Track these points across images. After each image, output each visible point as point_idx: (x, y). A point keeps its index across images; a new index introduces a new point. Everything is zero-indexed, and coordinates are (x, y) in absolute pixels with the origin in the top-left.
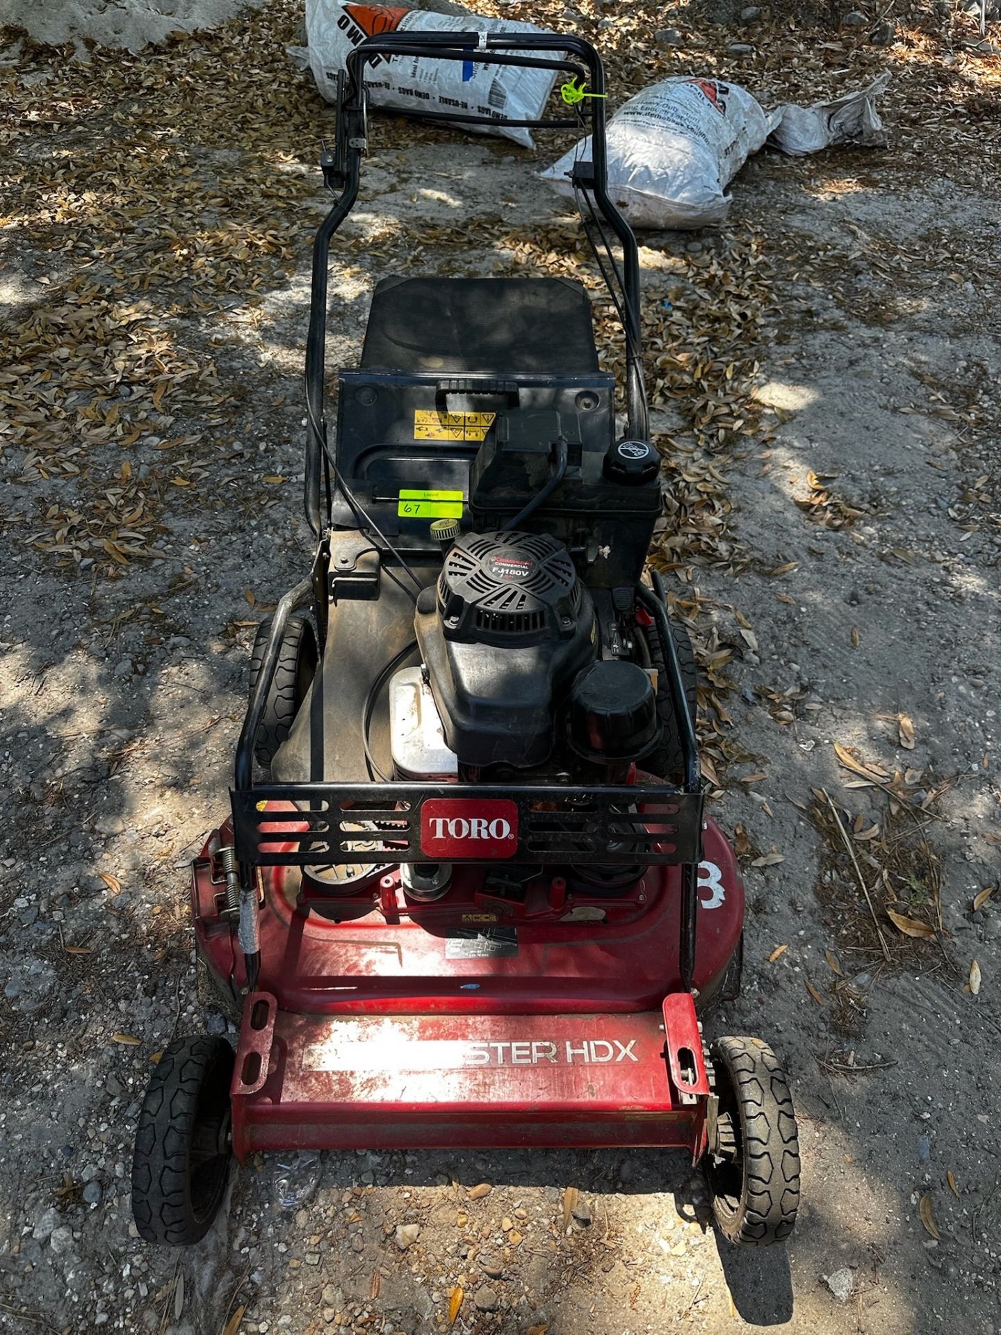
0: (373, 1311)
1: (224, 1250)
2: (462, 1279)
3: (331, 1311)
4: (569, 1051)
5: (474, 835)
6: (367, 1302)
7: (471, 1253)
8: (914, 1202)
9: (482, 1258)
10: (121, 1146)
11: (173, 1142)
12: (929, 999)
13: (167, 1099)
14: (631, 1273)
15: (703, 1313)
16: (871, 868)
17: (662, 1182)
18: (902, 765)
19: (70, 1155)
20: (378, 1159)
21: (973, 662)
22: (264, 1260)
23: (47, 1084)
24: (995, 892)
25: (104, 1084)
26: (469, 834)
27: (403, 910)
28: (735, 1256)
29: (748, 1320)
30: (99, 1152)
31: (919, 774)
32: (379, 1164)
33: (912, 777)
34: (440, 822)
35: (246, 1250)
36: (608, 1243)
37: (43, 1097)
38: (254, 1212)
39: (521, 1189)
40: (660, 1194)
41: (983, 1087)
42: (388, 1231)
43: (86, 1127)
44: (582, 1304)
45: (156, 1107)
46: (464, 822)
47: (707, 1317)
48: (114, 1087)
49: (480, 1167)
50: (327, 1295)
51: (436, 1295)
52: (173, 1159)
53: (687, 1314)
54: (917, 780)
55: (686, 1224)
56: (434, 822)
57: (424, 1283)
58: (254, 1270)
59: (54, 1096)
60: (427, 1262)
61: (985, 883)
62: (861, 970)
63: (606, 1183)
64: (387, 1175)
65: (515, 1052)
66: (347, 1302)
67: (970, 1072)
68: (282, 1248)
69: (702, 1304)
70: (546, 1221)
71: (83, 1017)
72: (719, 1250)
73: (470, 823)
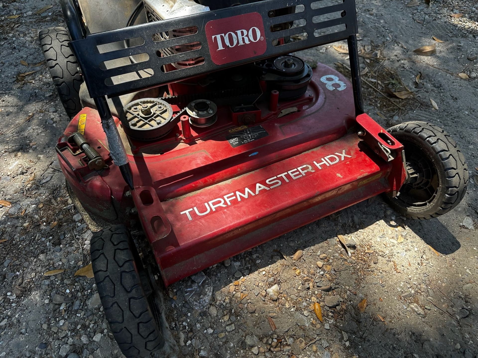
0: (278, 336)
1: (177, 348)
2: (314, 299)
3: (256, 348)
4: (318, 165)
5: (241, 43)
6: (272, 335)
7: (311, 285)
8: (473, 182)
9: (318, 284)
10: (79, 326)
11: (128, 281)
12: (424, 117)
13: (110, 258)
14: (387, 259)
15: (427, 260)
16: (373, 82)
17: (375, 217)
18: (362, 46)
19: (46, 347)
20: (238, 264)
21: (365, 8)
22: (202, 342)
23: (10, 317)
24: (421, 76)
25: (51, 301)
26: (238, 42)
27: (197, 137)
28: (423, 232)
29: (446, 254)
30: (66, 336)
31: (370, 47)
32: (240, 266)
33: (368, 49)
34: (218, 37)
35: (189, 342)
36: (369, 251)
37: (11, 325)
38: (183, 322)
39: (317, 246)
40: (378, 222)
41: (463, 137)
42: (264, 294)
43: (49, 327)
44: (375, 282)
45: (105, 265)
46: (233, 34)
47: (430, 260)
48: (58, 298)
49: (292, 244)
50: (249, 341)
51: (306, 313)
52: (134, 291)
53: (422, 263)
54: (370, 49)
55: (397, 229)
56: (215, 38)
57: (297, 310)
58: (200, 350)
59: (19, 321)
60: (292, 299)
61: (416, 74)
62: (394, 116)
63: (351, 229)
64: (247, 268)
65: (292, 175)
66: (261, 339)
67: (455, 134)
68: (211, 331)
69: (424, 256)
70: (337, 255)
71: (18, 273)
72: (415, 233)
73: (236, 34)
